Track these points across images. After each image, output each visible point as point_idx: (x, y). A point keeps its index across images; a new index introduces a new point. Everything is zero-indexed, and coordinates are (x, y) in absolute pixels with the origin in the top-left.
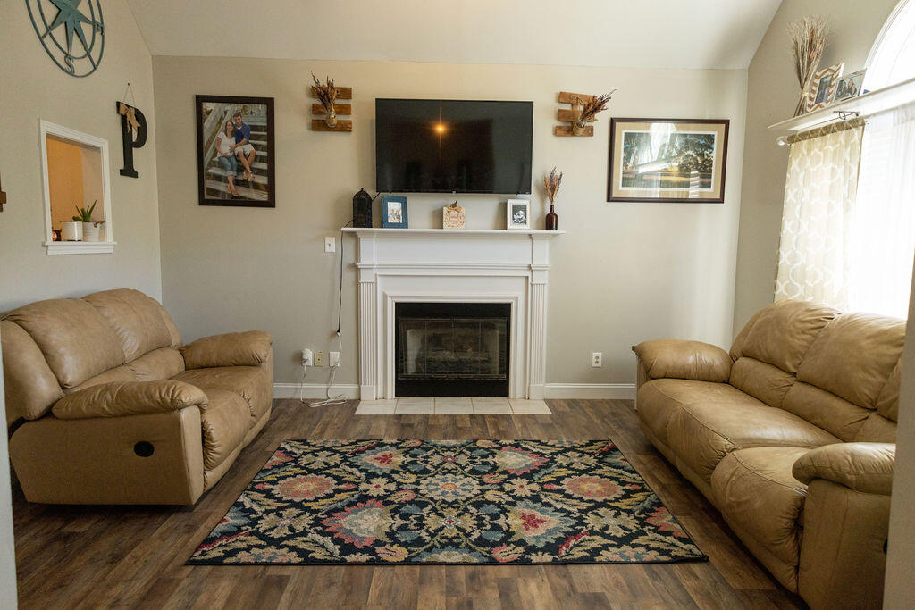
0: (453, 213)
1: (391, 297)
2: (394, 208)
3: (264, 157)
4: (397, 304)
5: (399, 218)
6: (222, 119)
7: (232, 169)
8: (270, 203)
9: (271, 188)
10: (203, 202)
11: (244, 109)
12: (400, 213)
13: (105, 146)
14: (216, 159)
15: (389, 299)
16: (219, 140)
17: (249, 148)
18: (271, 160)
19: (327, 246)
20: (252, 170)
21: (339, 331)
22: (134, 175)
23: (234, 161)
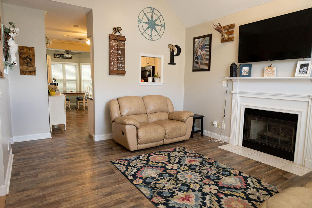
0: (269, 70)
1: (243, 105)
2: (245, 69)
3: (208, 54)
4: (246, 109)
5: (247, 73)
6: (199, 44)
7: (200, 60)
8: (209, 70)
9: (209, 65)
10: (194, 71)
11: (204, 40)
12: (248, 71)
13: (162, 57)
14: (197, 57)
15: (242, 106)
16: (198, 50)
17: (205, 52)
18: (210, 55)
19: (224, 84)
20: (205, 58)
21: (224, 116)
22: (175, 64)
23: (201, 57)
